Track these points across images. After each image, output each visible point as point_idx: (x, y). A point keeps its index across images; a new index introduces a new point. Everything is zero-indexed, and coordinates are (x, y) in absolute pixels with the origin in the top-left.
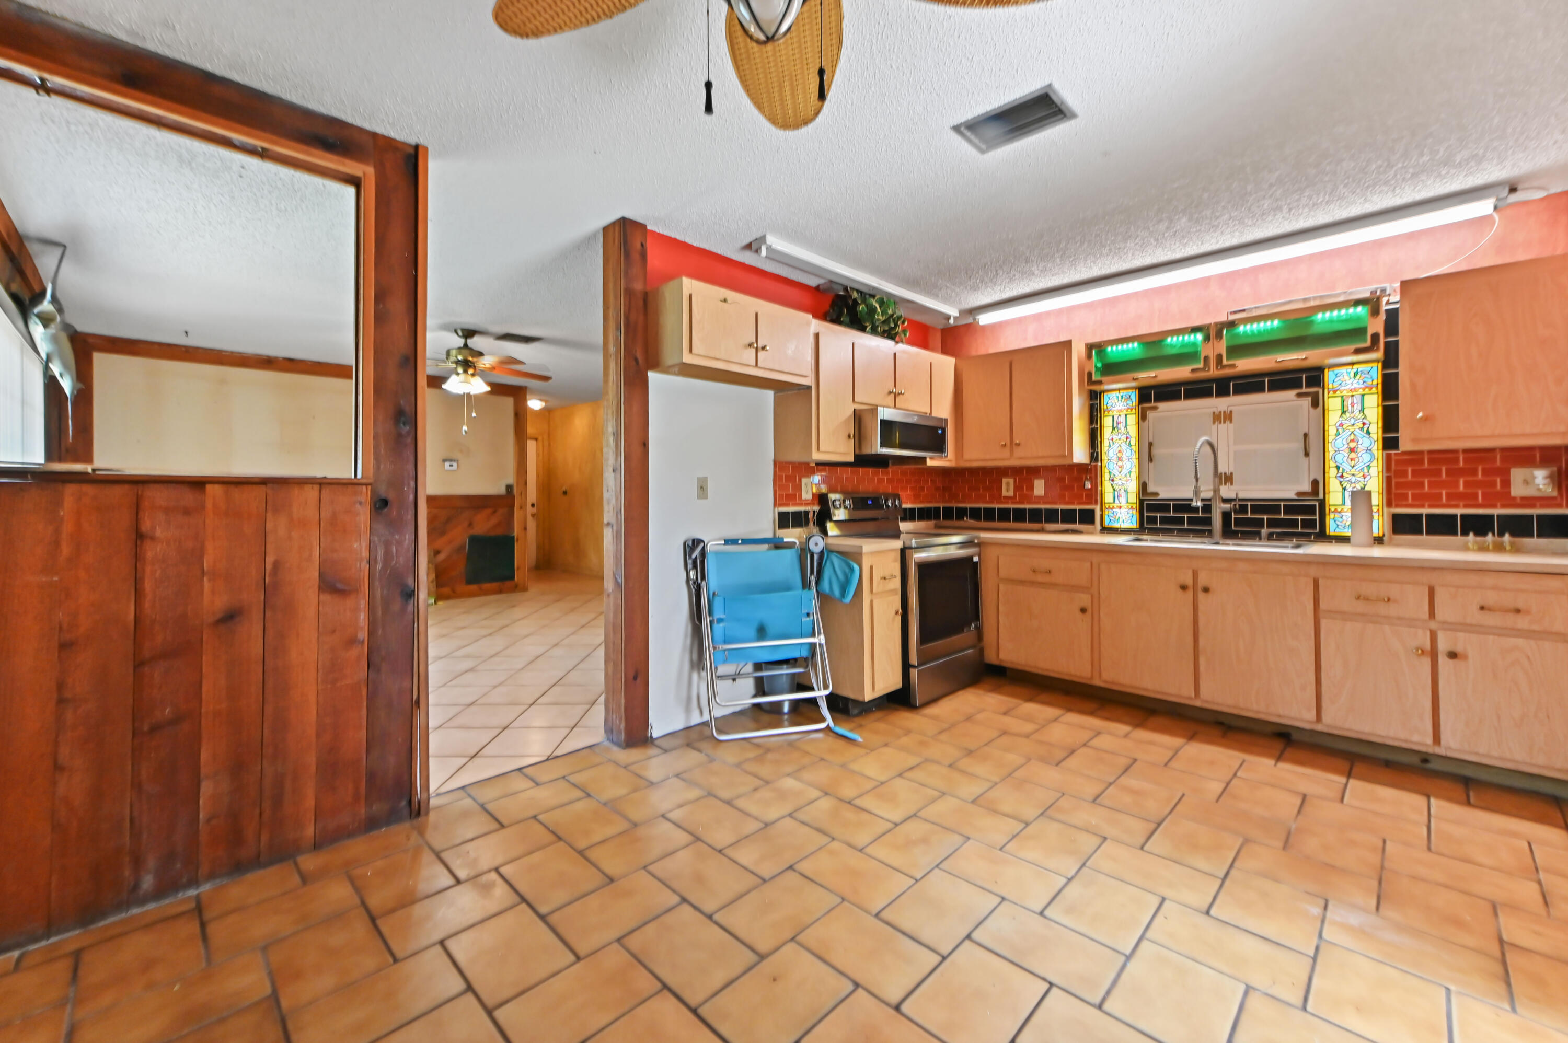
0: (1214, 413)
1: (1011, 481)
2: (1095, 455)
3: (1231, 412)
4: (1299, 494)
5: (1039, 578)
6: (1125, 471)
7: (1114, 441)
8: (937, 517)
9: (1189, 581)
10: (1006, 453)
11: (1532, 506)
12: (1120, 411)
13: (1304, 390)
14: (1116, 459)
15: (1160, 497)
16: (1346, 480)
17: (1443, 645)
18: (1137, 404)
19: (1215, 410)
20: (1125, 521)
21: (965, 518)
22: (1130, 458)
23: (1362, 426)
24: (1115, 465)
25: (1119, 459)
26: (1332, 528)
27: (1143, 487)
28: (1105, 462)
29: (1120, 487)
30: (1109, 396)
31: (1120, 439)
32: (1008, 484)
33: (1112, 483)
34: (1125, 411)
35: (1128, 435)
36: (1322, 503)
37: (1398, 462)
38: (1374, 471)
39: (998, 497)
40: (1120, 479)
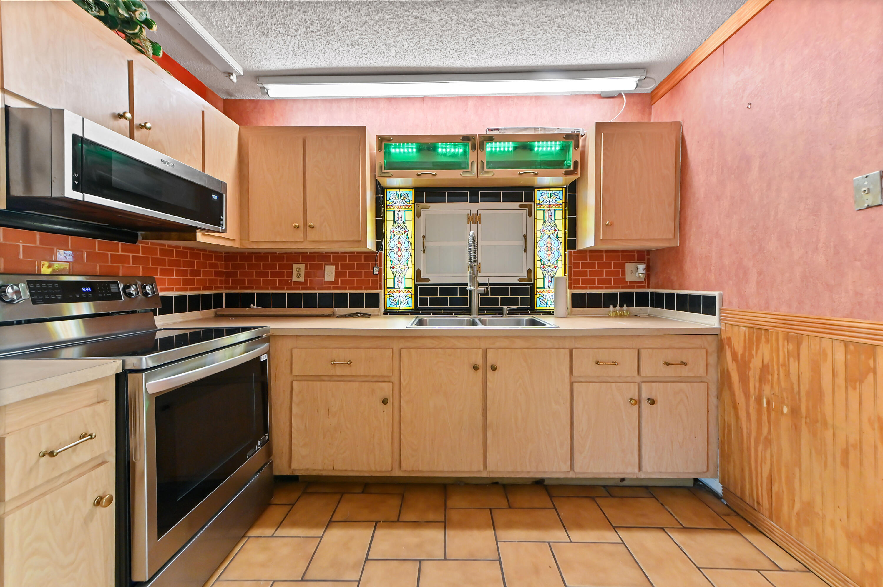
0: (468, 214)
1: (302, 266)
2: (380, 246)
3: (480, 214)
4: (520, 279)
5: (339, 371)
6: (403, 260)
7: (395, 233)
8: (218, 305)
9: (479, 362)
10: (299, 235)
11: (633, 287)
12: (400, 207)
13: (523, 203)
14: (396, 250)
15: (429, 283)
16: (545, 270)
17: (645, 396)
18: (413, 202)
19: (469, 212)
20: (403, 304)
21: (252, 305)
22: (407, 248)
23: (554, 232)
24: (396, 254)
25: (399, 249)
26: (538, 305)
27: (418, 273)
28: (387, 251)
29: (399, 274)
30: (391, 192)
31: (399, 232)
32: (299, 269)
33: (393, 270)
34: (403, 207)
35: (406, 229)
36: (533, 286)
37: (576, 258)
38: (560, 264)
39: (288, 284)
40: (399, 267)
